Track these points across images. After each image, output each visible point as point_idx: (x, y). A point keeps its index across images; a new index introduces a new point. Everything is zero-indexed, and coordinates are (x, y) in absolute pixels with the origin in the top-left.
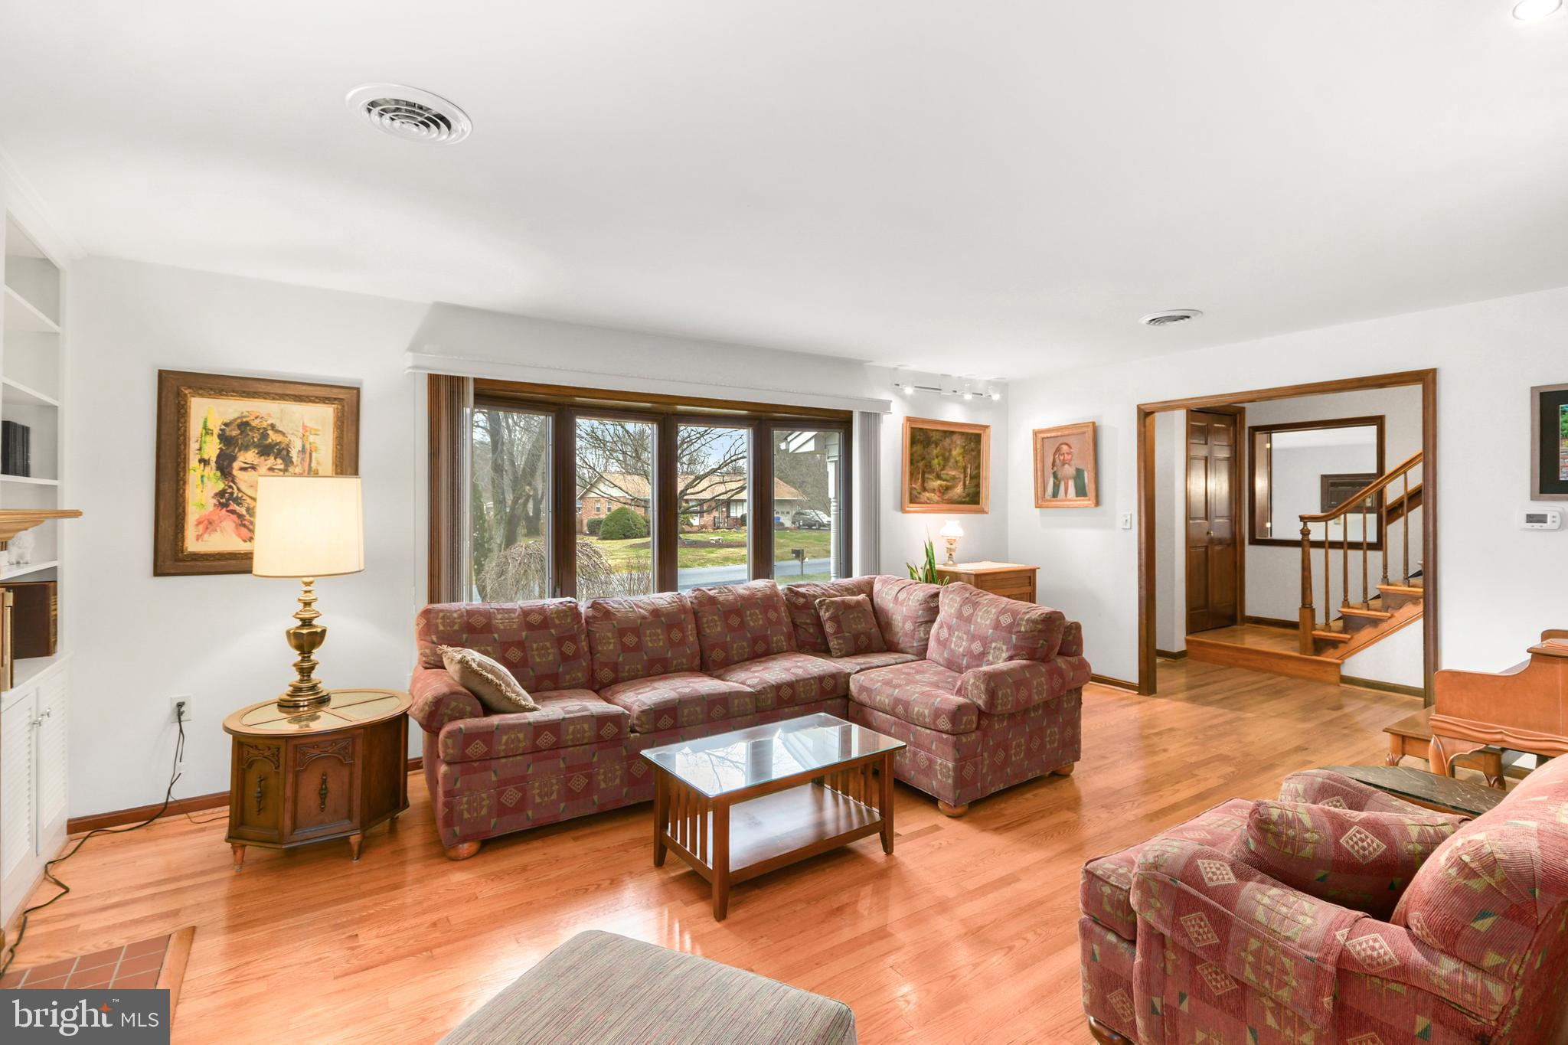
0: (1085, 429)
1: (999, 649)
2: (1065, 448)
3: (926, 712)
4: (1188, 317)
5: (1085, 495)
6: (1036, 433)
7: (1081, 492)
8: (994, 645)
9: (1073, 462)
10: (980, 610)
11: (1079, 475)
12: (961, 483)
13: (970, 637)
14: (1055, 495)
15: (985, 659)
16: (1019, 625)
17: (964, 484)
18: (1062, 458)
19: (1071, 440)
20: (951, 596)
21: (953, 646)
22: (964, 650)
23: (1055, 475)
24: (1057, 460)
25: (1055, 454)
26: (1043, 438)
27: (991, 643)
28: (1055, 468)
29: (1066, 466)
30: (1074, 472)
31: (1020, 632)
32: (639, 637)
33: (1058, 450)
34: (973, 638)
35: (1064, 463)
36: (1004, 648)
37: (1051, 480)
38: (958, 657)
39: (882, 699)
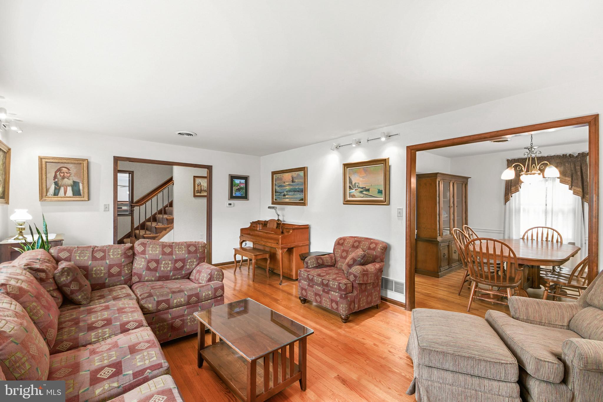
0: (81, 162)
1: (192, 262)
2: (64, 170)
4: (192, 135)
5: (80, 194)
6: (41, 159)
7: (77, 193)
8: (189, 261)
9: (71, 178)
10: (176, 248)
11: (75, 185)
13: (173, 262)
14: (56, 194)
15: (184, 268)
16: (199, 249)
17: (2, 186)
18: (62, 175)
19: (69, 166)
20: (151, 246)
21: (162, 269)
22: (170, 269)
23: (56, 184)
24: (59, 176)
25: (56, 172)
26: (46, 162)
27: (188, 260)
28: (56, 180)
29: (66, 179)
30: (72, 183)
31: (200, 252)
33: (59, 170)
34: (176, 261)
35: (63, 178)
36: (195, 260)
37: (53, 186)
38: (167, 273)
39: (179, 300)
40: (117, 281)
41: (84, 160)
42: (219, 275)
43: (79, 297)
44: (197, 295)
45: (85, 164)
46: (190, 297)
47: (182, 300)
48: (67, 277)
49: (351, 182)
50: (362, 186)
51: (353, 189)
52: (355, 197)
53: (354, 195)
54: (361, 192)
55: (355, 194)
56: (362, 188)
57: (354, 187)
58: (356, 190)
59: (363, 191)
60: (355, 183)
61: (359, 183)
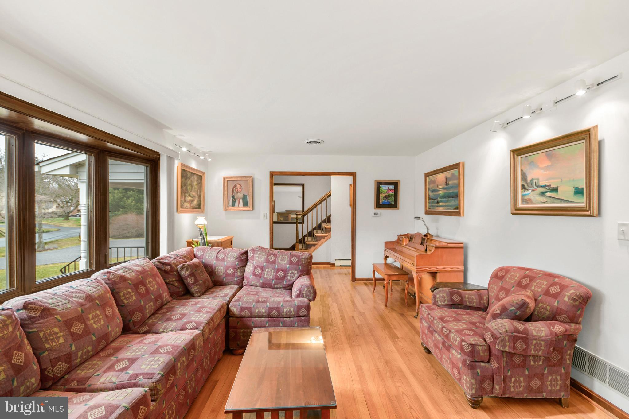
0: (248, 179)
1: (293, 273)
2: (238, 186)
3: (292, 309)
4: (319, 142)
5: (247, 205)
6: (224, 178)
7: (246, 204)
8: (290, 272)
9: (242, 192)
10: (279, 257)
11: (245, 197)
12: (196, 199)
13: (276, 270)
14: (233, 205)
15: (286, 279)
16: (301, 261)
17: (197, 200)
18: (237, 190)
19: (241, 183)
20: (259, 253)
21: (265, 276)
22: (273, 277)
23: (233, 197)
24: (235, 191)
25: (233, 188)
26: (227, 181)
27: (289, 271)
28: (233, 194)
29: (239, 193)
30: (243, 196)
31: (302, 264)
32: (84, 323)
33: (235, 186)
34: (278, 270)
35: (238, 192)
36: (296, 272)
37: (232, 199)
38: (269, 281)
39: (260, 310)
40: (231, 280)
41: (249, 177)
42: (309, 291)
43: (194, 289)
44: (278, 309)
45: (250, 179)
46: (271, 309)
47: (263, 311)
48: (186, 272)
49: (524, 178)
50: (544, 184)
51: (528, 190)
52: (532, 203)
53: (530, 200)
54: (543, 194)
55: (531, 197)
56: (544, 187)
57: (530, 185)
58: (533, 191)
59: (547, 192)
60: (532, 180)
61: (538, 179)
